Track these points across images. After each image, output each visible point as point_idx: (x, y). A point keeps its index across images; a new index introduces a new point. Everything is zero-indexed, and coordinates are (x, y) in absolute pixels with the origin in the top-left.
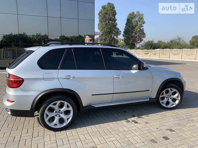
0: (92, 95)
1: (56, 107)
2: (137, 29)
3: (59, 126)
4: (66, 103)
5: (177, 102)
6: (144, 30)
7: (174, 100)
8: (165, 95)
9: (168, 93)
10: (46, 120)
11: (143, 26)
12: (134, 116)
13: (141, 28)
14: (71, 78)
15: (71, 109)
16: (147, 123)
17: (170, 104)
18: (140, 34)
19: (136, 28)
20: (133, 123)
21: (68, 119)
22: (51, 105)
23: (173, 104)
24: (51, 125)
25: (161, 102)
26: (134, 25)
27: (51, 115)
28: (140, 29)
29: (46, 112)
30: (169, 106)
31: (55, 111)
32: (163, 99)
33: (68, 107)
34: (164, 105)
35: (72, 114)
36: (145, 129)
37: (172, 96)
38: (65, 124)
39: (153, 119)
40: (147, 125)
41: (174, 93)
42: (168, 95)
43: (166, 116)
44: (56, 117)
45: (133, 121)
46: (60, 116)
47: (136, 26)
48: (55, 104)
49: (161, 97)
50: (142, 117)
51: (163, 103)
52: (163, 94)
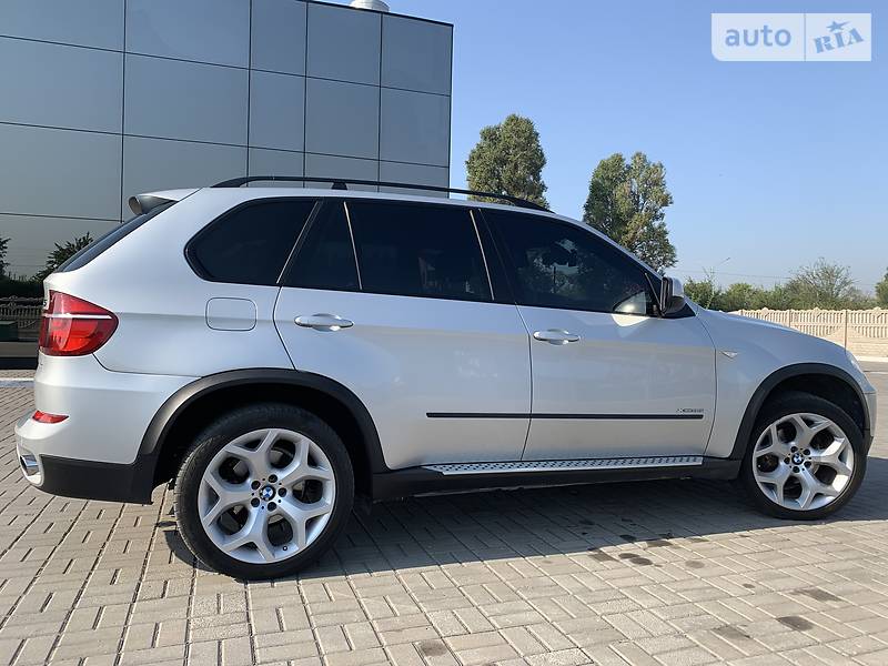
0: (429, 415)
2: (636, 227)
3: (265, 556)
4: (305, 444)
5: (840, 483)
6: (666, 233)
10: (207, 519)
11: (662, 215)
12: (631, 539)
13: (656, 224)
14: (335, 328)
15: (326, 472)
16: (695, 565)
17: (807, 494)
18: (650, 248)
19: (632, 225)
20: (627, 562)
21: (310, 523)
22: (236, 445)
23: (818, 496)
24: (229, 547)
25: (759, 479)
26: (624, 208)
27: (231, 496)
28: (652, 229)
29: (209, 478)
30: (802, 504)
31: (250, 481)
32: (769, 464)
33: (313, 462)
34: (777, 498)
35: (329, 497)
37: (813, 454)
38: (294, 549)
39: (726, 552)
40: (697, 573)
41: (823, 440)
42: (794, 449)
44: (254, 511)
45: (625, 556)
46: (272, 506)
47: (630, 216)
48: (253, 444)
52: (767, 441)
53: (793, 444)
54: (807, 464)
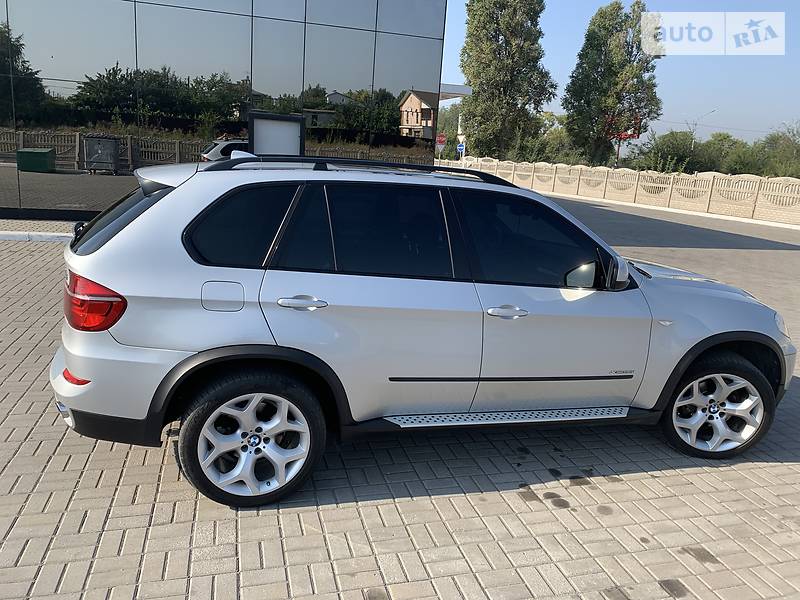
0: (391, 379)
1: (246, 417)
2: (626, 78)
3: (251, 490)
4: (285, 405)
5: (748, 432)
6: (654, 86)
7: (735, 423)
8: (697, 399)
9: (712, 393)
10: (205, 463)
11: (653, 67)
12: (556, 474)
13: (646, 76)
14: (312, 309)
15: (302, 426)
16: (605, 510)
17: (716, 439)
18: (638, 101)
19: (622, 77)
20: (549, 503)
21: (289, 466)
22: (227, 406)
23: (726, 441)
24: (223, 482)
25: (677, 423)
26: (617, 59)
27: (224, 445)
28: (641, 81)
29: (207, 432)
30: (710, 446)
31: (239, 432)
32: (687, 412)
33: (291, 417)
34: (690, 440)
35: (304, 447)
36: (593, 536)
37: (729, 406)
38: (275, 485)
39: (634, 495)
40: (605, 520)
41: (739, 396)
42: (712, 401)
43: (690, 488)
44: (244, 456)
45: (549, 496)
46: (258, 451)
47: (622, 66)
48: (242, 405)
49: (678, 404)
50: (588, 483)
51: (686, 431)
52: (689, 394)
53: (711, 396)
54: (722, 414)
